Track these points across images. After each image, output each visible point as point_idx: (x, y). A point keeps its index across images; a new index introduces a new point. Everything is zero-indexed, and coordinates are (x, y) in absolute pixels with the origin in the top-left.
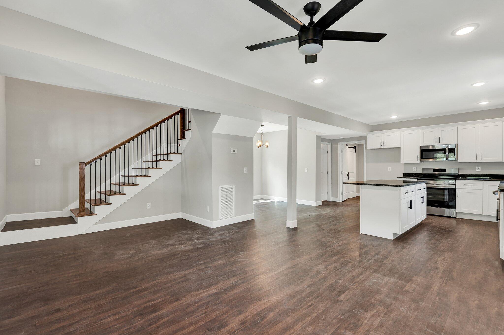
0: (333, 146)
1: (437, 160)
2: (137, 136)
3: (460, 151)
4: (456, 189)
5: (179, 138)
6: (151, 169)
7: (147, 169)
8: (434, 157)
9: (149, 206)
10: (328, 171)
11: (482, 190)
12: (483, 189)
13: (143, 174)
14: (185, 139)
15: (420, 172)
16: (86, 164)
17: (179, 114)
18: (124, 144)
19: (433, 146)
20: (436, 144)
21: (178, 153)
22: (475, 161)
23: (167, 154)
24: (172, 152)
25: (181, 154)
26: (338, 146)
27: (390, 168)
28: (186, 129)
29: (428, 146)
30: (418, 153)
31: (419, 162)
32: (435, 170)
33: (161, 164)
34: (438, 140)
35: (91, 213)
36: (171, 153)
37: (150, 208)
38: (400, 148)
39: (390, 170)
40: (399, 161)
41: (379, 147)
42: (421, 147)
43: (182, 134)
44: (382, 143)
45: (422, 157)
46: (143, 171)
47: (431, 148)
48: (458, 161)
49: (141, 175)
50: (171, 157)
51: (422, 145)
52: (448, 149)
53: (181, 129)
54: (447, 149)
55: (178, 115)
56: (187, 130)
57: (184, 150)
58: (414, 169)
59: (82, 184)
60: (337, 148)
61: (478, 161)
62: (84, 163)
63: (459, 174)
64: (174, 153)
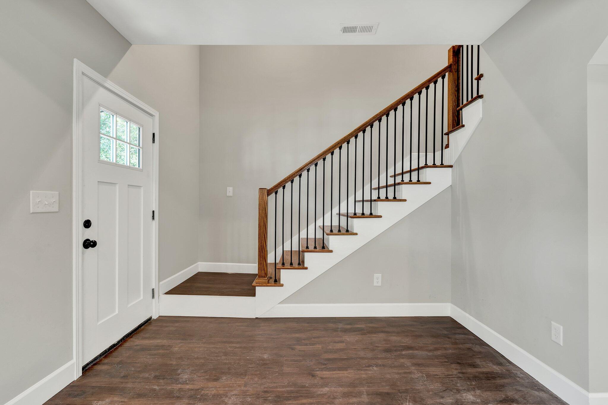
2: (355, 134)
5: (446, 130)
6: (383, 200)
7: (375, 201)
9: (377, 279)
13: (367, 212)
14: (463, 126)
16: (269, 192)
17: (447, 74)
18: (331, 151)
21: (442, 166)
23: (419, 169)
24: (430, 162)
25: (451, 166)
28: (465, 102)
33: (404, 191)
35: (277, 282)
36: (426, 166)
37: (380, 284)
43: (453, 120)
46: (367, 205)
49: (363, 214)
50: (427, 174)
53: (451, 108)
55: (443, 78)
56: (469, 103)
57: (460, 157)
59: (263, 227)
62: (266, 189)
64: (434, 164)
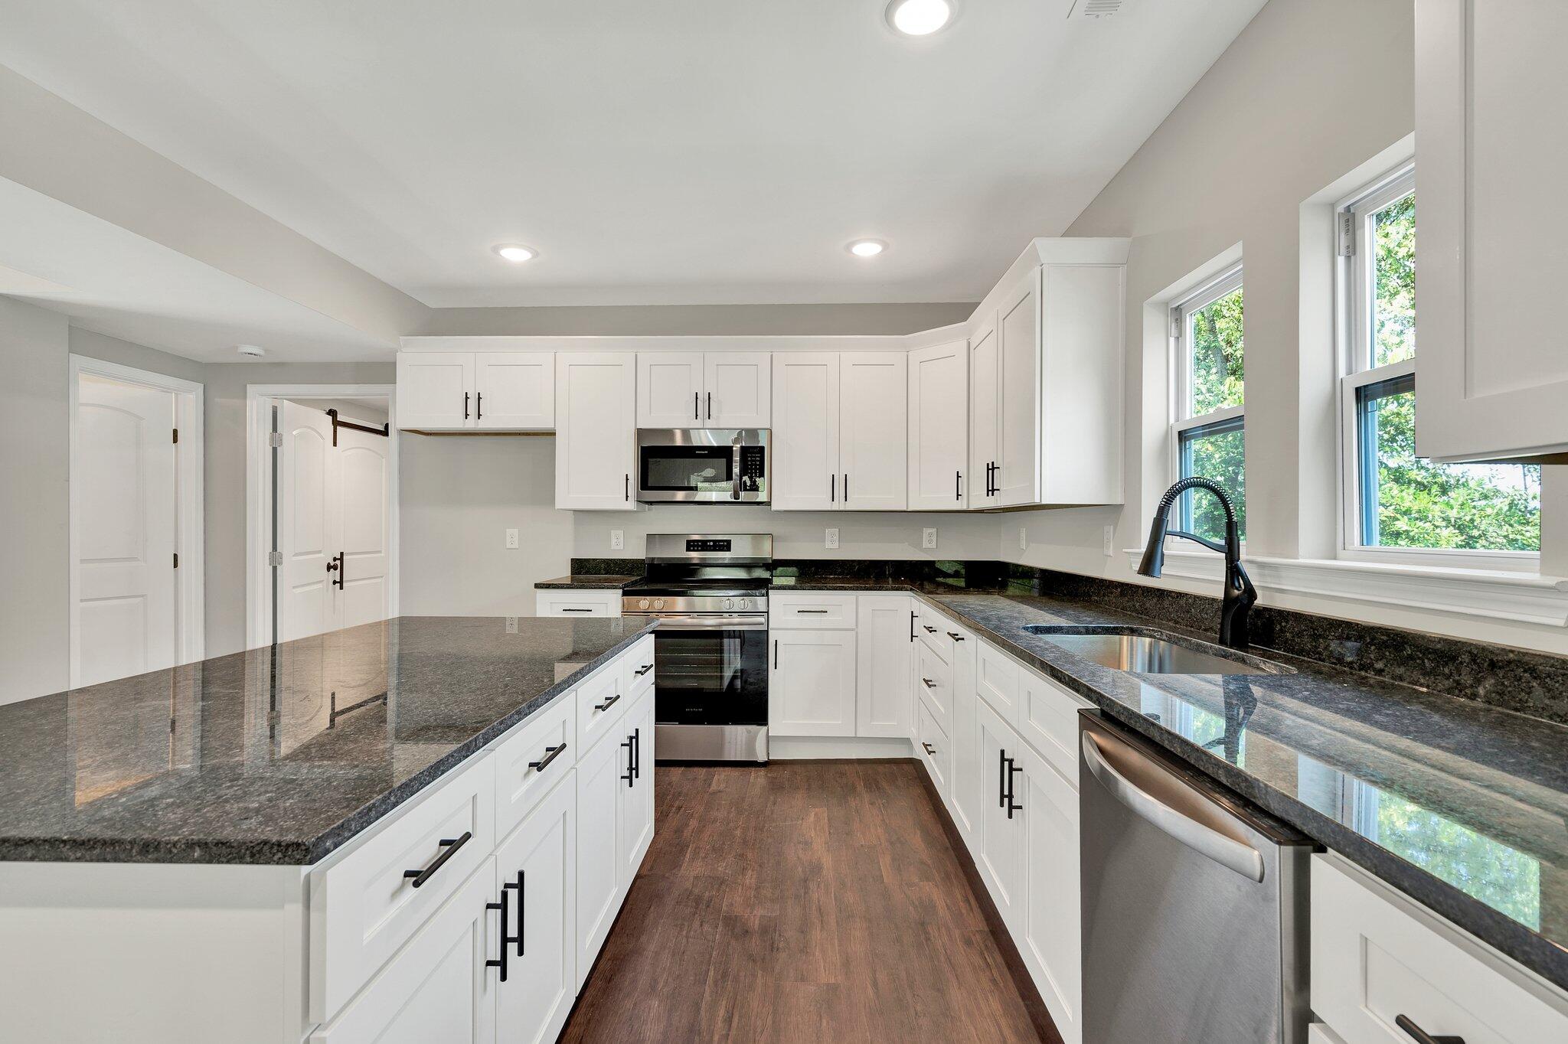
0: (216, 399)
1: (696, 500)
3: (778, 463)
4: (770, 632)
8: (689, 481)
10: (176, 547)
11: (854, 633)
12: (857, 625)
15: (636, 551)
19: (686, 433)
20: (698, 424)
22: (827, 505)
26: (248, 402)
27: (515, 531)
29: (669, 433)
30: (628, 463)
31: (631, 505)
32: (692, 545)
34: (703, 405)
38: (552, 434)
39: (516, 545)
40: (552, 500)
41: (457, 423)
42: (641, 433)
44: (473, 403)
45: (645, 484)
47: (679, 441)
48: (775, 507)
51: (644, 424)
52: (742, 447)
54: (737, 448)
58: (614, 541)
60: (239, 418)
61: (835, 506)
63: (774, 558)
